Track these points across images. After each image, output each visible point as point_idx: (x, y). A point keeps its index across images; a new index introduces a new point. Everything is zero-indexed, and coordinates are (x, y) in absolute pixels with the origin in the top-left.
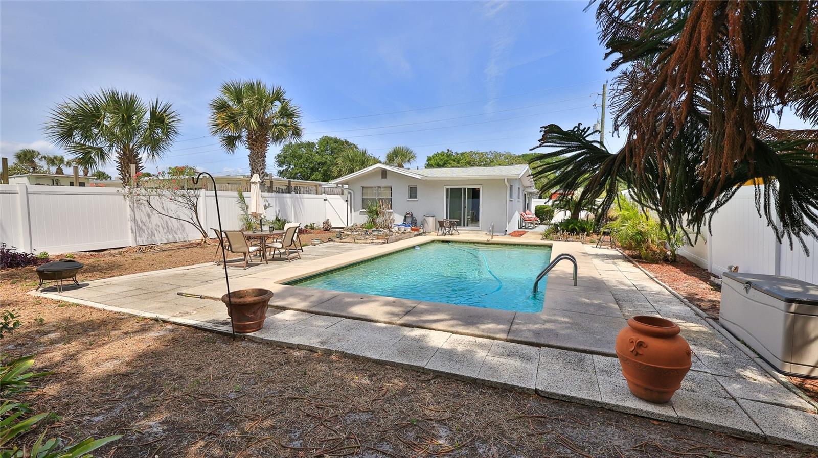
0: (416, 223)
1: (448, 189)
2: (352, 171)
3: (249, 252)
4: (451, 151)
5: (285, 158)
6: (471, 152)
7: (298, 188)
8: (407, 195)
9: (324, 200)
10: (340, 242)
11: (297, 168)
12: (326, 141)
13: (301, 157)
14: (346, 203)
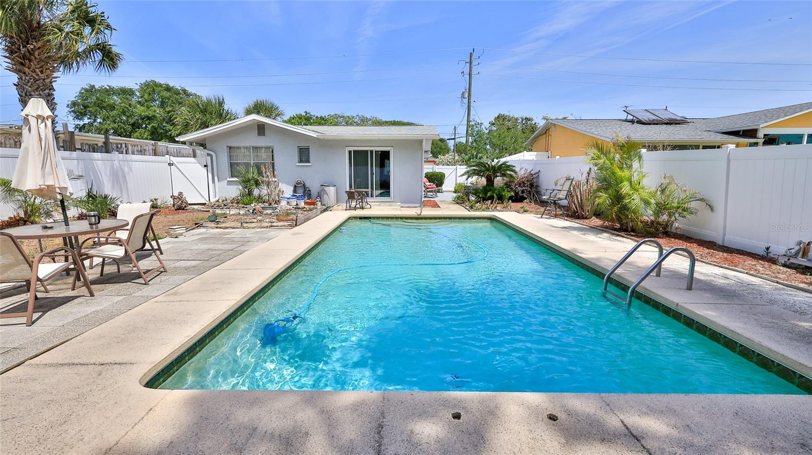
0: (310, 195)
1: (350, 152)
2: (205, 125)
3: (38, 279)
4: (309, 113)
5: (85, 107)
6: (336, 114)
7: (124, 146)
8: (296, 158)
9: (169, 164)
10: (217, 227)
11: (109, 122)
12: (151, 88)
13: (112, 107)
14: (205, 170)
